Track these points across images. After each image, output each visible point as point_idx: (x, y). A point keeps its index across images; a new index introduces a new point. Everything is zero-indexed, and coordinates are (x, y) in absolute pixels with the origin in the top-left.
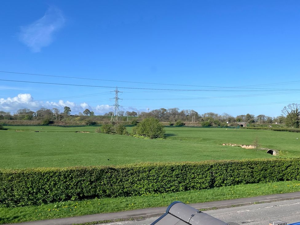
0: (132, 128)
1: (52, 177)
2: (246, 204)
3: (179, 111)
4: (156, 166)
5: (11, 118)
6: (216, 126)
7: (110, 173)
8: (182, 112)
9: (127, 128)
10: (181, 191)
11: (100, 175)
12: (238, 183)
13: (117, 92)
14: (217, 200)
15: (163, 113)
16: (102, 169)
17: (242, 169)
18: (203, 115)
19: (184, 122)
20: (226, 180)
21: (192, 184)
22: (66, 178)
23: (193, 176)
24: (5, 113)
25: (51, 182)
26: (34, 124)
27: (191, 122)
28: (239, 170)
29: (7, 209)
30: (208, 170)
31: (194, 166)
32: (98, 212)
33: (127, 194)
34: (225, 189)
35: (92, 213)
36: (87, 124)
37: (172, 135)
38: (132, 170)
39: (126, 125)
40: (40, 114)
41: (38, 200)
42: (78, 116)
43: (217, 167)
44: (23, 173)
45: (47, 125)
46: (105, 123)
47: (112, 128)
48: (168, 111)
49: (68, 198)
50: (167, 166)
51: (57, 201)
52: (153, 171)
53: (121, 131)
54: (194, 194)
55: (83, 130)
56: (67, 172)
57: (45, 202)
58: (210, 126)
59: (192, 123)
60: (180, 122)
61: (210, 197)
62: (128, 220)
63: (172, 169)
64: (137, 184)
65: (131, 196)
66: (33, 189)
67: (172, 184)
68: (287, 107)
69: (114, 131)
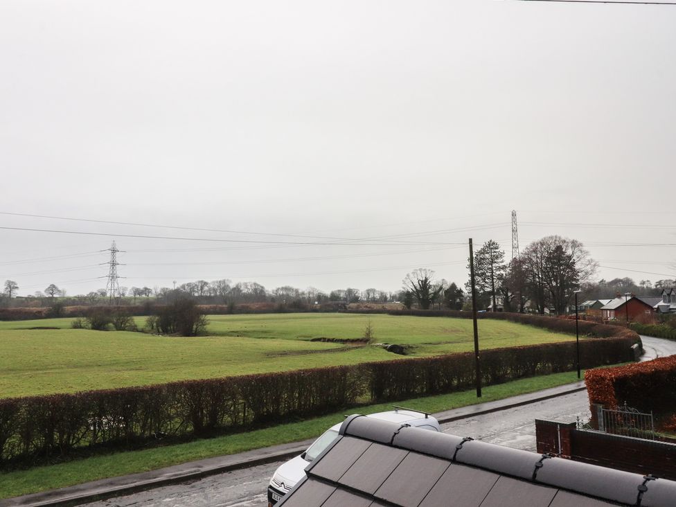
3: (232, 285)
8: (237, 286)
18: (273, 291)
68: (411, 275)
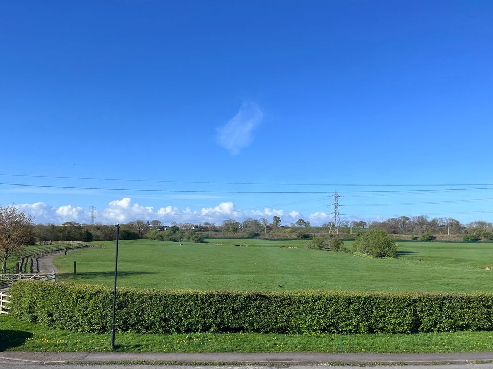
0: (351, 243)
1: (187, 301)
2: (459, 363)
3: (429, 220)
4: (324, 296)
5: (216, 230)
6: (486, 240)
7: (259, 301)
8: (434, 221)
9: (345, 242)
10: (363, 332)
11: (246, 302)
12: (462, 328)
13: (337, 197)
14: (413, 351)
15: (404, 223)
16: (249, 296)
17: (469, 308)
18: (467, 225)
19: (435, 236)
20: (441, 323)
21: (381, 325)
22: (203, 303)
23: (382, 313)
24: (210, 224)
25: (186, 307)
26: (238, 237)
27: (445, 235)
28: (463, 309)
29: (137, 335)
30: (408, 306)
31: (385, 299)
32: (232, 351)
33: (283, 331)
34: (435, 337)
35: (225, 351)
36: (298, 237)
37: (408, 253)
38: (290, 299)
39: (349, 239)
40: (246, 225)
41: (171, 327)
42: (289, 228)
43: (424, 303)
44: (156, 295)
45: (252, 238)
46: (320, 236)
47: (326, 242)
48: (412, 220)
49: (206, 328)
50: (341, 297)
51: (193, 331)
52: (320, 302)
53: (337, 246)
54: (381, 339)
55: (290, 245)
56: (205, 296)
57: (179, 331)
58: (476, 240)
59: (449, 236)
60: (427, 235)
61: (402, 347)
62: (266, 365)
63: (349, 302)
64: (295, 318)
65: (286, 333)
66: (165, 314)
67: (348, 322)
69: (328, 247)
